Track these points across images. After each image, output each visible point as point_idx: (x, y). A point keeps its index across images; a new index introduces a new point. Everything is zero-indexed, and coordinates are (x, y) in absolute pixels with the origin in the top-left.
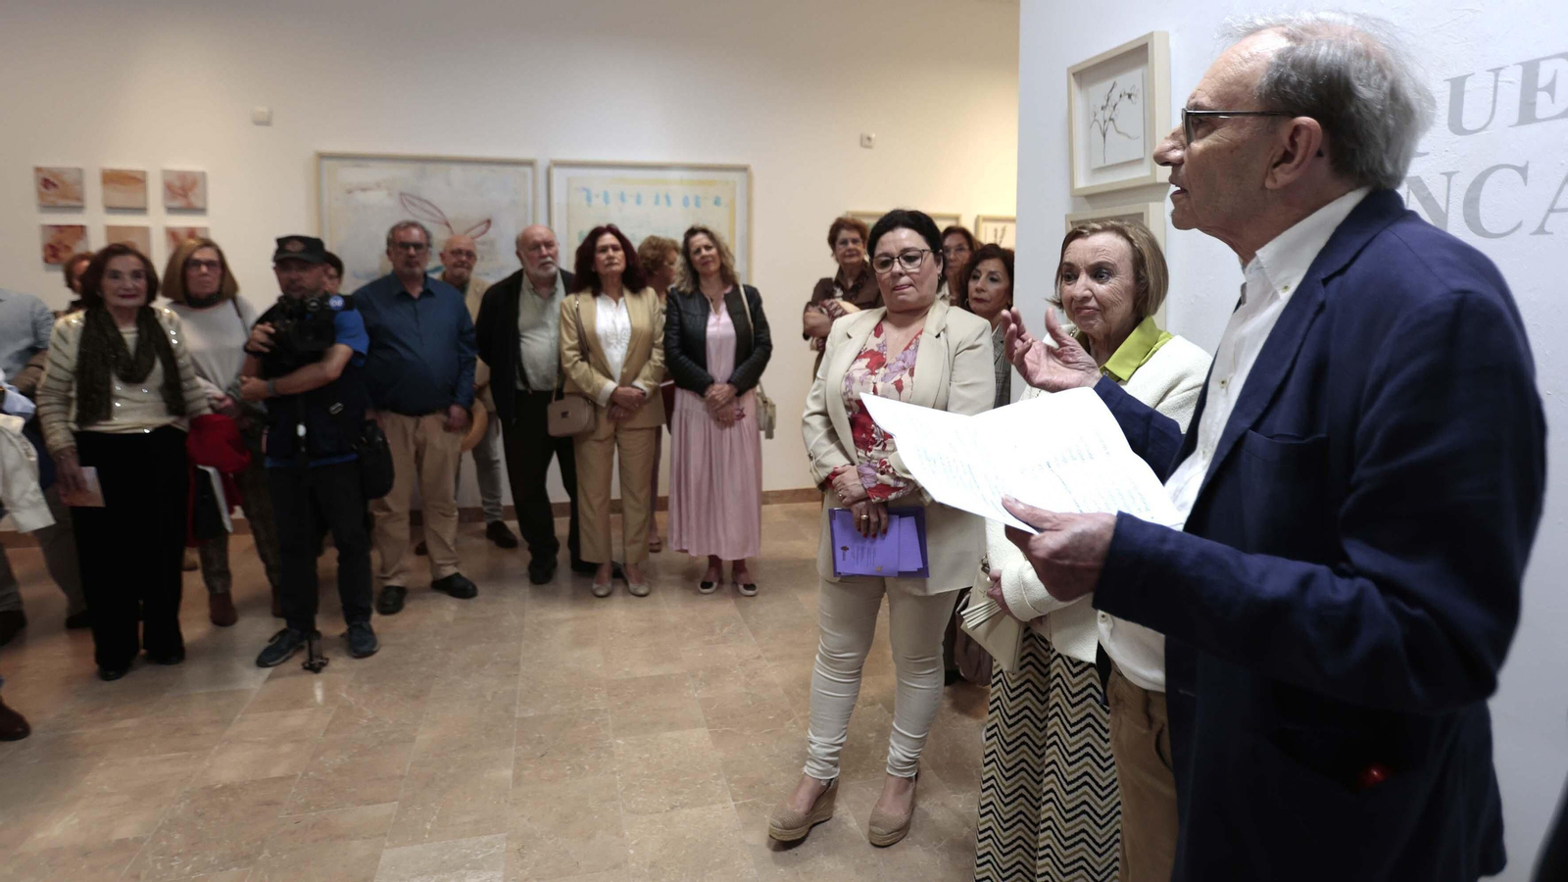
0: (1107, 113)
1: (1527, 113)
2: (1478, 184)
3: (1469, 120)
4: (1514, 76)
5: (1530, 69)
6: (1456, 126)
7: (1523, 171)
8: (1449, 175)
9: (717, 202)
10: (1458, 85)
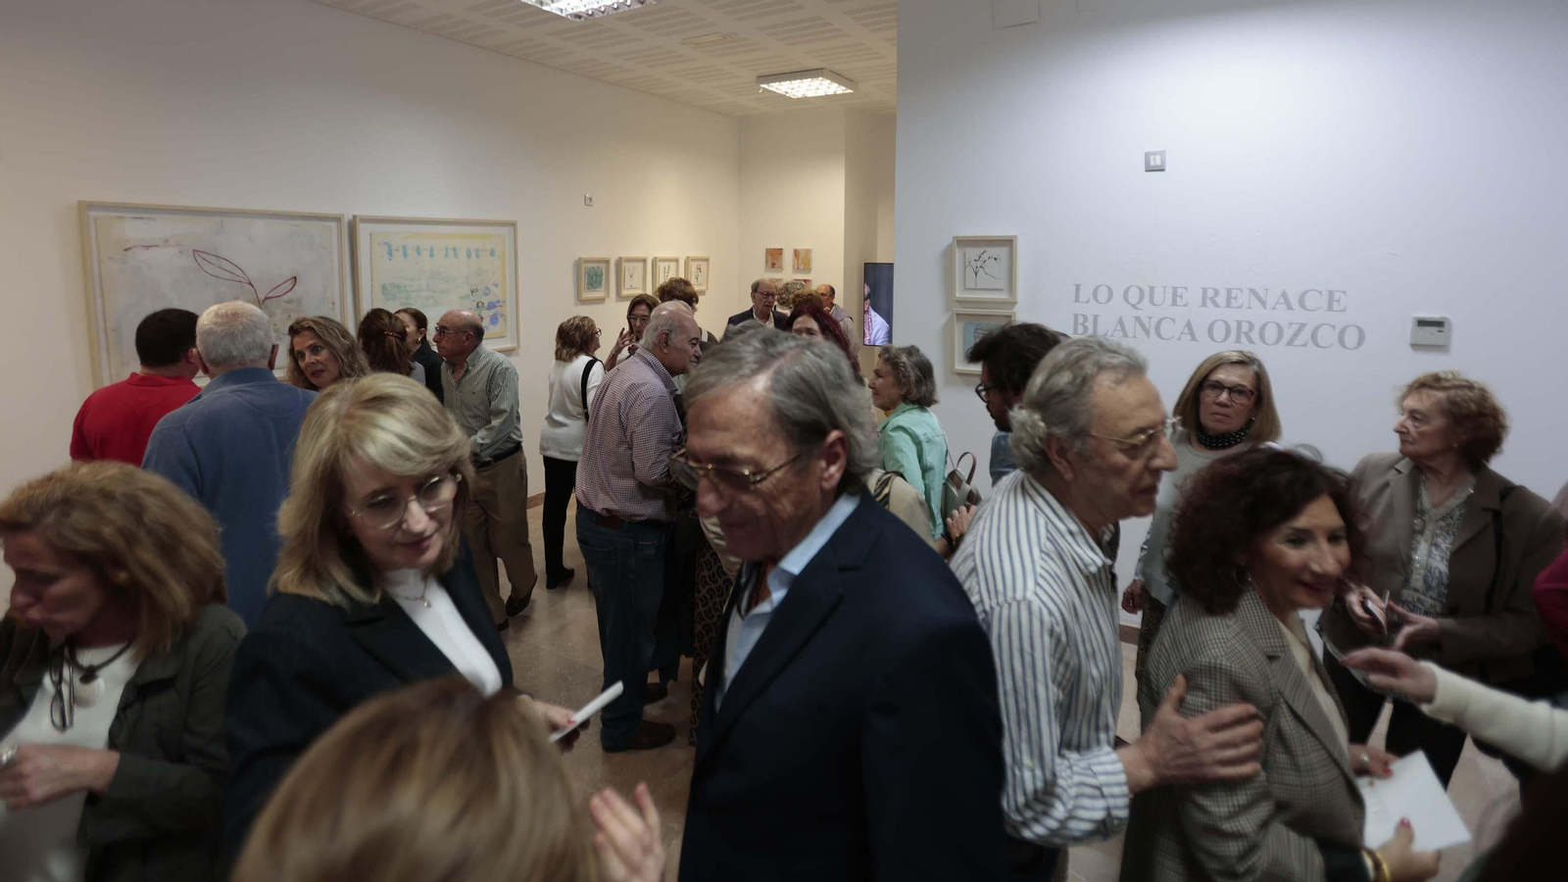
0: (979, 264)
1: (1174, 303)
2: (1159, 322)
3: (1156, 301)
4: (1170, 291)
5: (1175, 289)
6: (1152, 302)
7: (1173, 320)
8: (1150, 318)
9: (492, 254)
10: (1152, 289)
